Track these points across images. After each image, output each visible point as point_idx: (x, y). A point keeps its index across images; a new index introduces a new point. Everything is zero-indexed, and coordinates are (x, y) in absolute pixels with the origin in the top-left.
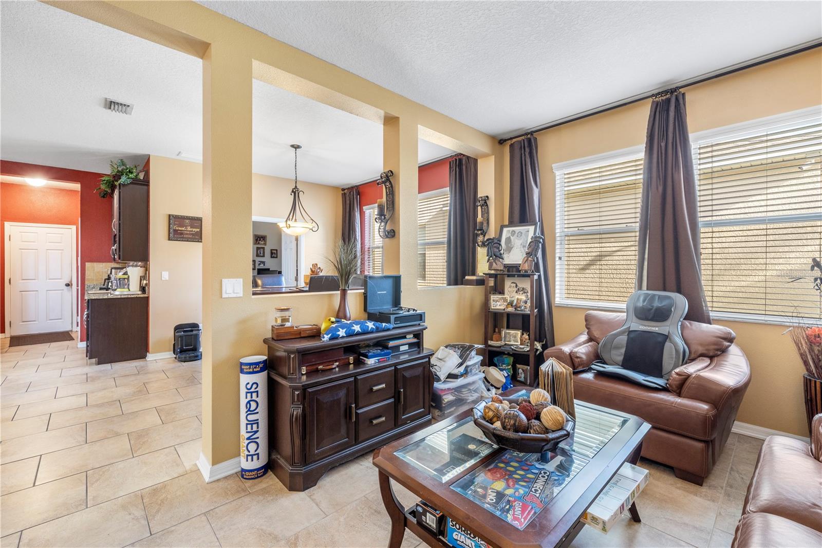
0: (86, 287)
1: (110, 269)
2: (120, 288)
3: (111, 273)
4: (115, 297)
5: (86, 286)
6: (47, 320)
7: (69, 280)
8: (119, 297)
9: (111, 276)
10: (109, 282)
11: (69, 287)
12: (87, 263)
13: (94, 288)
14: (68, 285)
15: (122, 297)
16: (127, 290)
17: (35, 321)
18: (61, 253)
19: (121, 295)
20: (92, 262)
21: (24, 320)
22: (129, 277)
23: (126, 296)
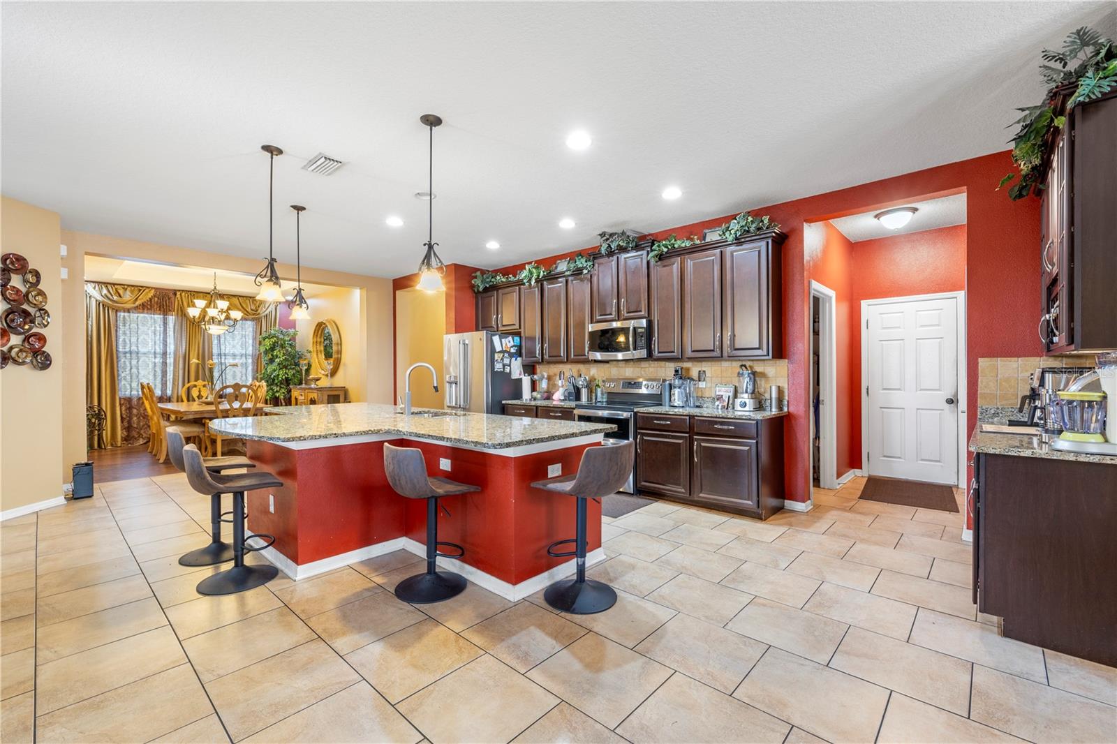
0: (979, 413)
1: (1038, 373)
2: (1072, 430)
3: (1042, 384)
4: (1056, 456)
5: (979, 410)
6: (917, 461)
7: (953, 392)
8: (1071, 458)
9: (1043, 391)
10: (1036, 408)
11: (952, 405)
12: (980, 360)
13: (996, 414)
14: (950, 401)
15: (1082, 459)
16: (1099, 438)
17: (899, 458)
18: (940, 343)
19: (1077, 453)
20: (994, 357)
21: (885, 454)
22: (1105, 397)
23: (1096, 459)
